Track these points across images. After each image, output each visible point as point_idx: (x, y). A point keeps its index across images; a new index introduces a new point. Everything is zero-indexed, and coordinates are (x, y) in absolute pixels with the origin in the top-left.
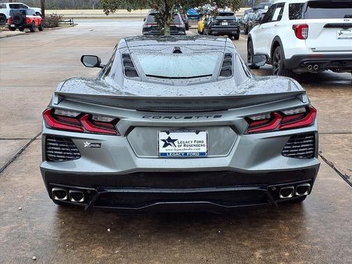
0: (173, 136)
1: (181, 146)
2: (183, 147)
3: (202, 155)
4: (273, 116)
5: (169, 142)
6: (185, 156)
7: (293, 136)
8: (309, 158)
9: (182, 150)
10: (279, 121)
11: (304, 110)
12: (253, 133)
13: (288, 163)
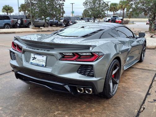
0: (36, 56)
1: (37, 61)
2: (38, 61)
3: (43, 66)
4: (74, 54)
5: (34, 58)
6: (38, 65)
7: (82, 65)
8: (91, 77)
9: (38, 62)
10: (75, 57)
11: (90, 54)
12: (63, 60)
13: (80, 77)
